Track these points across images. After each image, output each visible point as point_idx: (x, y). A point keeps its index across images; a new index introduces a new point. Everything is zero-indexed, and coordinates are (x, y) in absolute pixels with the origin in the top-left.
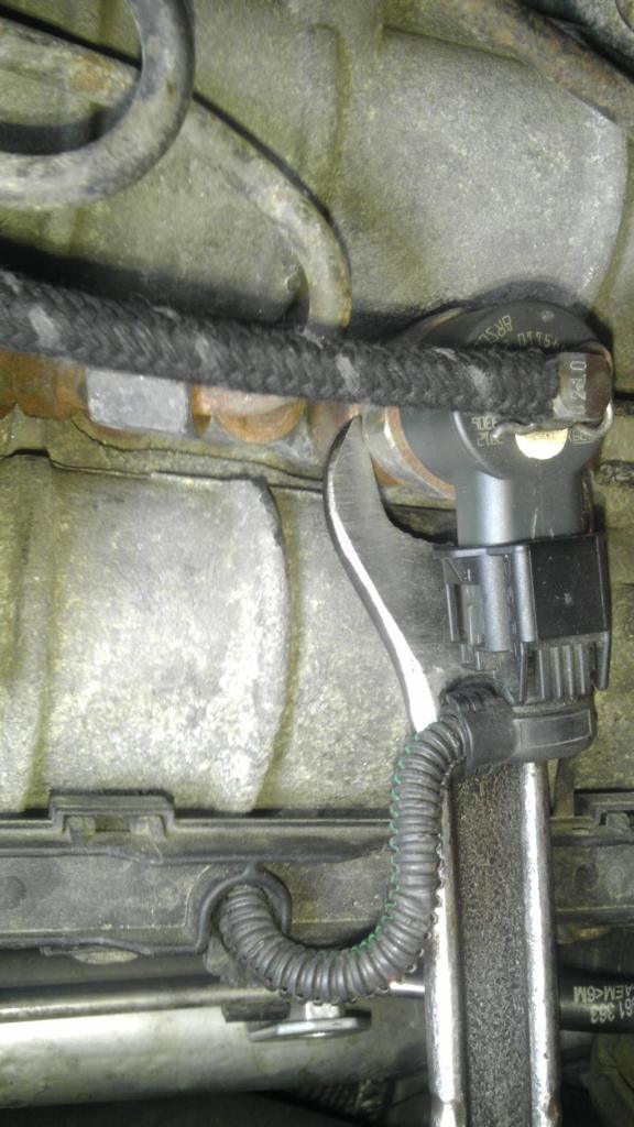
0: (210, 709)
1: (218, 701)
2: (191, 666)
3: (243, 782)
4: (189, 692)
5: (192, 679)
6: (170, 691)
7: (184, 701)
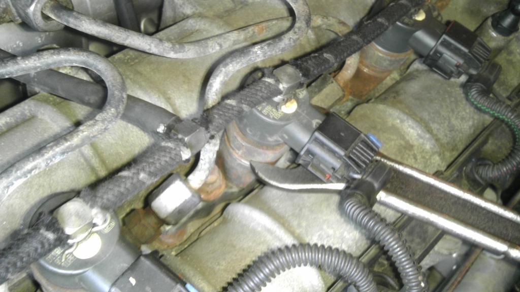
0: (416, 152)
1: (415, 148)
2: (401, 145)
3: (441, 164)
4: (407, 151)
5: (405, 148)
6: (404, 155)
7: (409, 155)
